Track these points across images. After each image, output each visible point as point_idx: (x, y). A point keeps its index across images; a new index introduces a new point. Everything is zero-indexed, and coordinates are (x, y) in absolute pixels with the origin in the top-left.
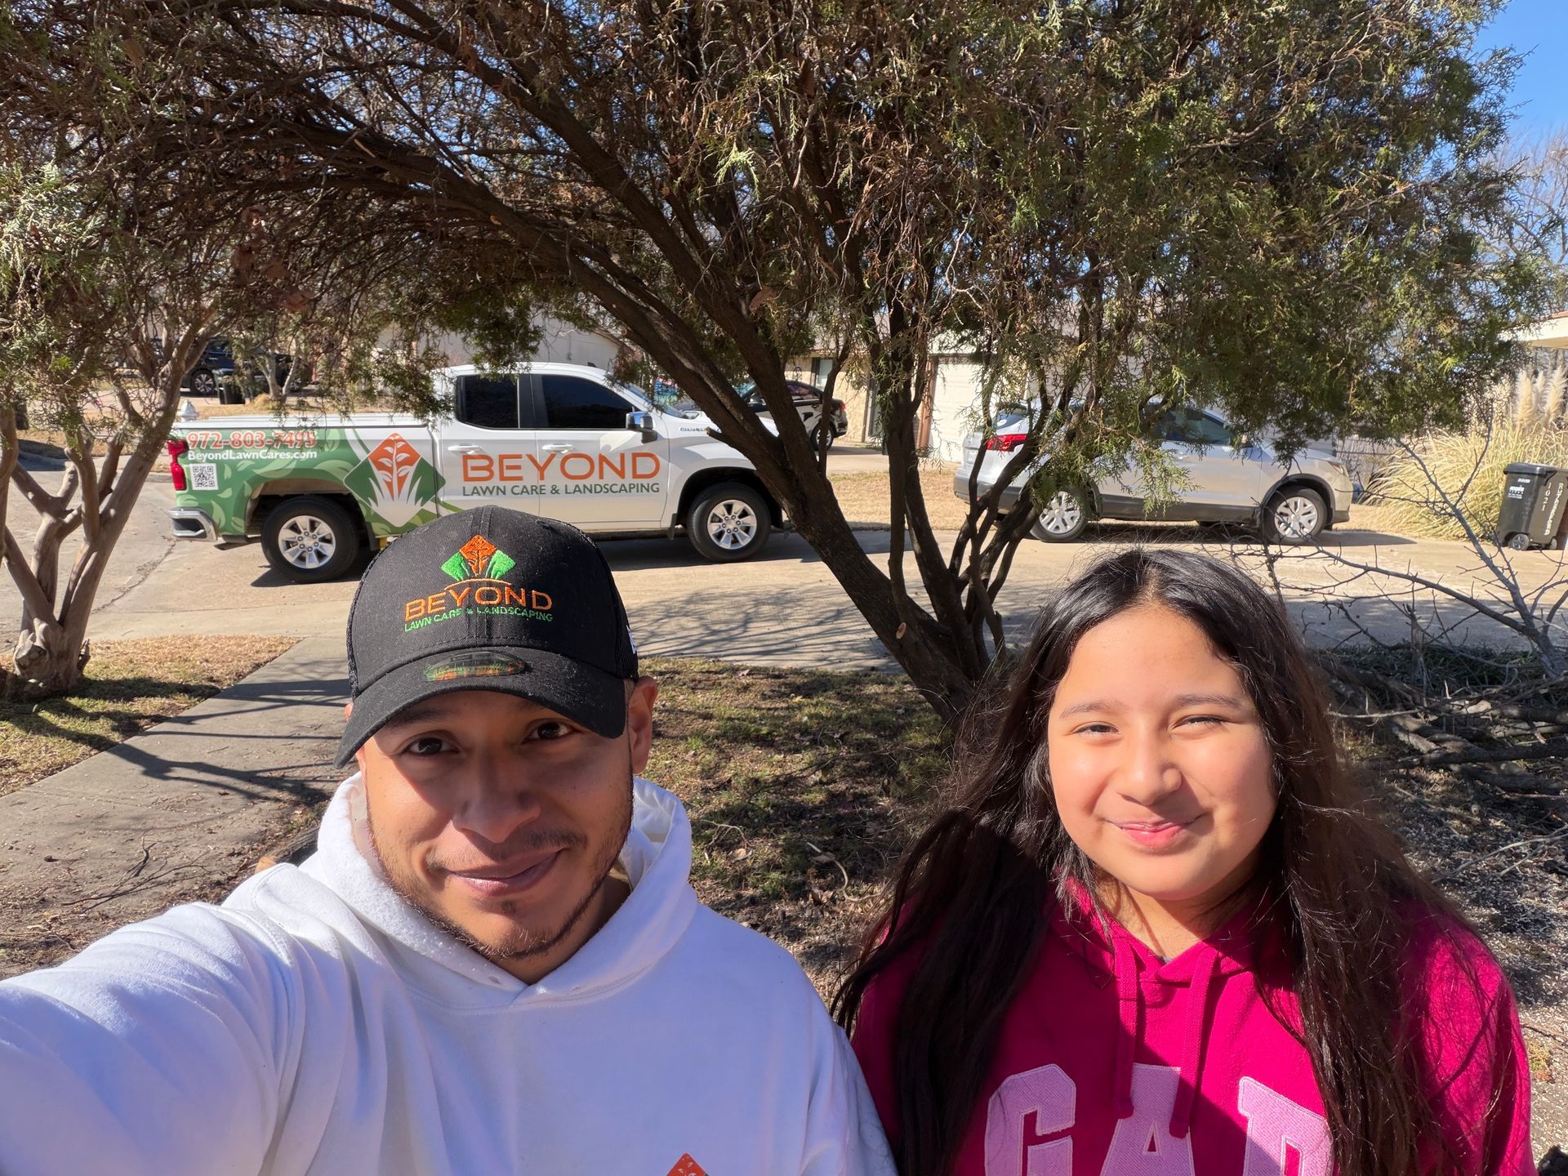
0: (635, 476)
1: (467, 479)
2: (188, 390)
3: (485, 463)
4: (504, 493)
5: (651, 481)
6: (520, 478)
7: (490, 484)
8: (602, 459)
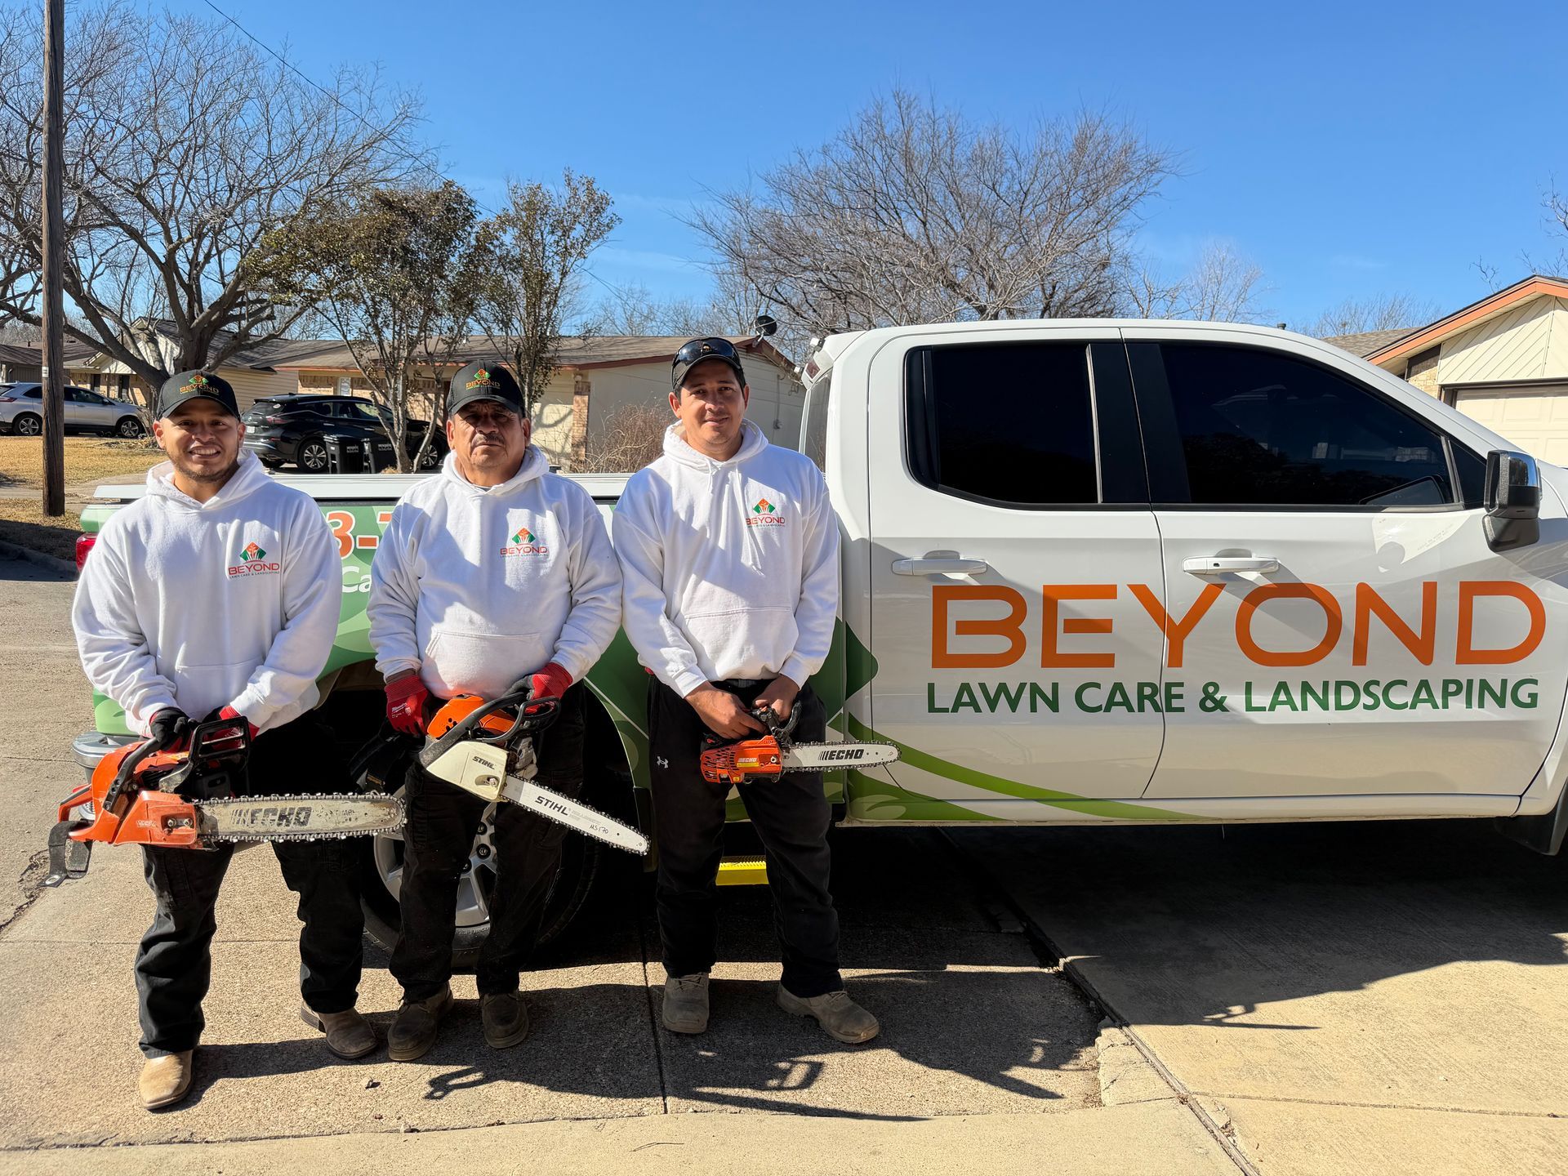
0: (1465, 655)
1: (942, 659)
2: (295, 466)
3: (1000, 610)
4: (1054, 705)
5: (1513, 672)
6: (1107, 661)
7: (1011, 676)
8: (1367, 598)
